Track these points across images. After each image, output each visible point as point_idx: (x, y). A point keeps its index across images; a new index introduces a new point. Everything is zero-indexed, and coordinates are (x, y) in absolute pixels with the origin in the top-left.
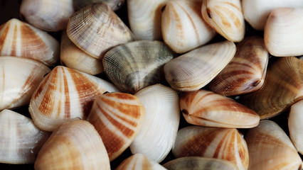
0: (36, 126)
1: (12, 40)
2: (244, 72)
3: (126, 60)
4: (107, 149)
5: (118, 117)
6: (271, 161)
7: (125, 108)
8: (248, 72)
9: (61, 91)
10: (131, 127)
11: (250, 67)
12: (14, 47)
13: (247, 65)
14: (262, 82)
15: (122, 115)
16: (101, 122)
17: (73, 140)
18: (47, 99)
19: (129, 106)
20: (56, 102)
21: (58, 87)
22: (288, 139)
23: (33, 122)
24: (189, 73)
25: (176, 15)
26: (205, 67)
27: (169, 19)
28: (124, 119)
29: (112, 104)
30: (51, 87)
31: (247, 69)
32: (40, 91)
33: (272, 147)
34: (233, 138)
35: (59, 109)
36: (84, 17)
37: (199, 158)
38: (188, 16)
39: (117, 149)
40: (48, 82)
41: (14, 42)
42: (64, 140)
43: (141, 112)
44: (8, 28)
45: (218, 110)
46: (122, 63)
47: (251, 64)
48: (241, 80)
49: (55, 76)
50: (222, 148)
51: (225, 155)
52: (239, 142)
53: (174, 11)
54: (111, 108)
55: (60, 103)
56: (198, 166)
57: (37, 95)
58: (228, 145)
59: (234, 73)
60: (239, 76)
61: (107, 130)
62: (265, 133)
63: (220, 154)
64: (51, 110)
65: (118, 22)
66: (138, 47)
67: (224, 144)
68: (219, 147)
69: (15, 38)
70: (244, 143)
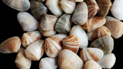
0: (52, 58)
1: (28, 40)
2: (93, 9)
3: (62, 26)
4: (74, 52)
5: (73, 43)
6: (116, 28)
7: (73, 40)
8: (94, 9)
9: (53, 46)
10: (77, 44)
11: (94, 7)
12: (30, 41)
13: (92, 7)
14: (99, 8)
15: (73, 42)
16: (69, 47)
17: (66, 57)
18: (50, 50)
19: (73, 39)
20: (53, 49)
21: (51, 45)
22: (116, 19)
23: (51, 58)
24: (81, 20)
25: (65, 5)
26: (84, 16)
27: (64, 7)
28: (74, 43)
29: (69, 41)
30: (49, 47)
31: (93, 8)
32: (47, 49)
33: (113, 24)
34: (103, 28)
35: (55, 51)
36: (44, 22)
37: (98, 39)
38: (68, 3)
39: (77, 51)
40: (48, 46)
41: (29, 40)
42: (63, 58)
43: (77, 38)
44: (25, 38)
45: (95, 24)
46: (62, 27)
47: (93, 6)
48: (94, 12)
49: (48, 43)
50: (102, 33)
51: (104, 34)
52: (105, 28)
53: (64, 5)
54: (69, 43)
55: (54, 49)
56: (100, 42)
57: (47, 51)
58: (103, 31)
59: (91, 11)
60: (93, 11)
61: (72, 48)
62: (108, 21)
63: (102, 35)
64: (53, 52)
65: (51, 16)
66: (61, 20)
67: (102, 32)
68: (101, 33)
69: (29, 39)
70: (106, 28)
